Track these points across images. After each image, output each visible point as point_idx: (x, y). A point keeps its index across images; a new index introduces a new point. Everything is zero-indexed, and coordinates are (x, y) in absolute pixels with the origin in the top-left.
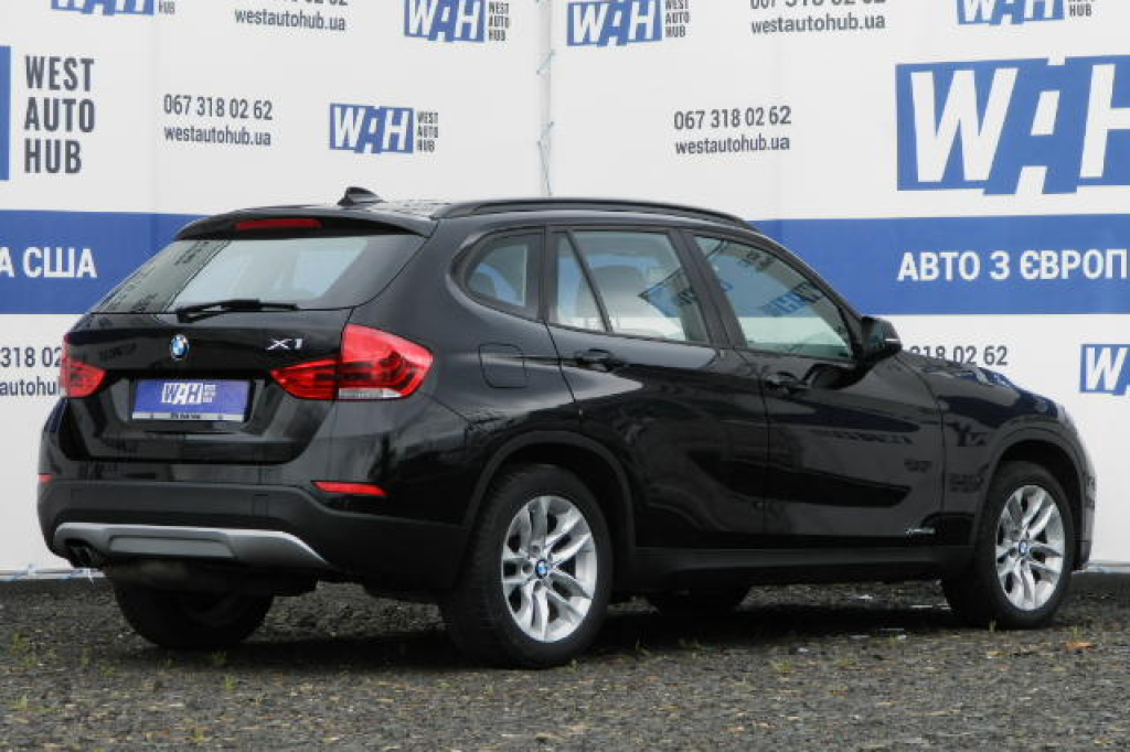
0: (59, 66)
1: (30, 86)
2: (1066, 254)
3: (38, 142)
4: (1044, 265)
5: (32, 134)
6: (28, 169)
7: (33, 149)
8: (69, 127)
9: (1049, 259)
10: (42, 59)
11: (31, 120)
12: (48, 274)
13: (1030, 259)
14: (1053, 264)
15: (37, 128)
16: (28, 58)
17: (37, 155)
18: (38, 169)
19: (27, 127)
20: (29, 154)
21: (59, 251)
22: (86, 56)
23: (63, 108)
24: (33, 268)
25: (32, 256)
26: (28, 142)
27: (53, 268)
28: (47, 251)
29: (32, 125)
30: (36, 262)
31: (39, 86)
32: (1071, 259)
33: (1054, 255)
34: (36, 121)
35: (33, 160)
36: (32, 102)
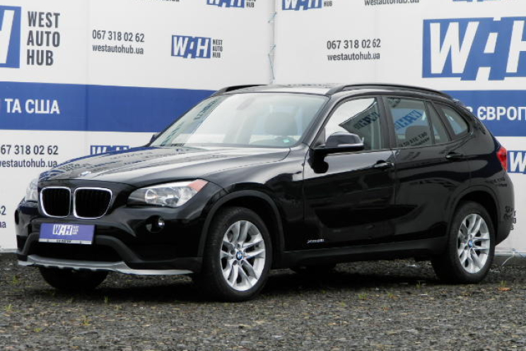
0: (44, 16)
1: (30, 25)
2: (499, 108)
3: (33, 51)
4: (489, 113)
5: (31, 47)
6: (28, 63)
7: (31, 54)
8: (48, 44)
9: (491, 111)
10: (36, 13)
11: (30, 41)
12: (37, 112)
13: (482, 111)
14: (493, 113)
15: (33, 44)
16: (29, 13)
17: (32, 57)
18: (33, 63)
19: (28, 44)
20: (29, 57)
21: (42, 102)
22: (56, 12)
23: (45, 36)
24: (30, 110)
25: (30, 103)
26: (28, 51)
27: (39, 109)
28: (37, 101)
29: (30, 43)
30: (31, 106)
31: (34, 25)
32: (501, 111)
33: (493, 109)
34: (32, 41)
35: (30, 60)
36: (31, 33)
